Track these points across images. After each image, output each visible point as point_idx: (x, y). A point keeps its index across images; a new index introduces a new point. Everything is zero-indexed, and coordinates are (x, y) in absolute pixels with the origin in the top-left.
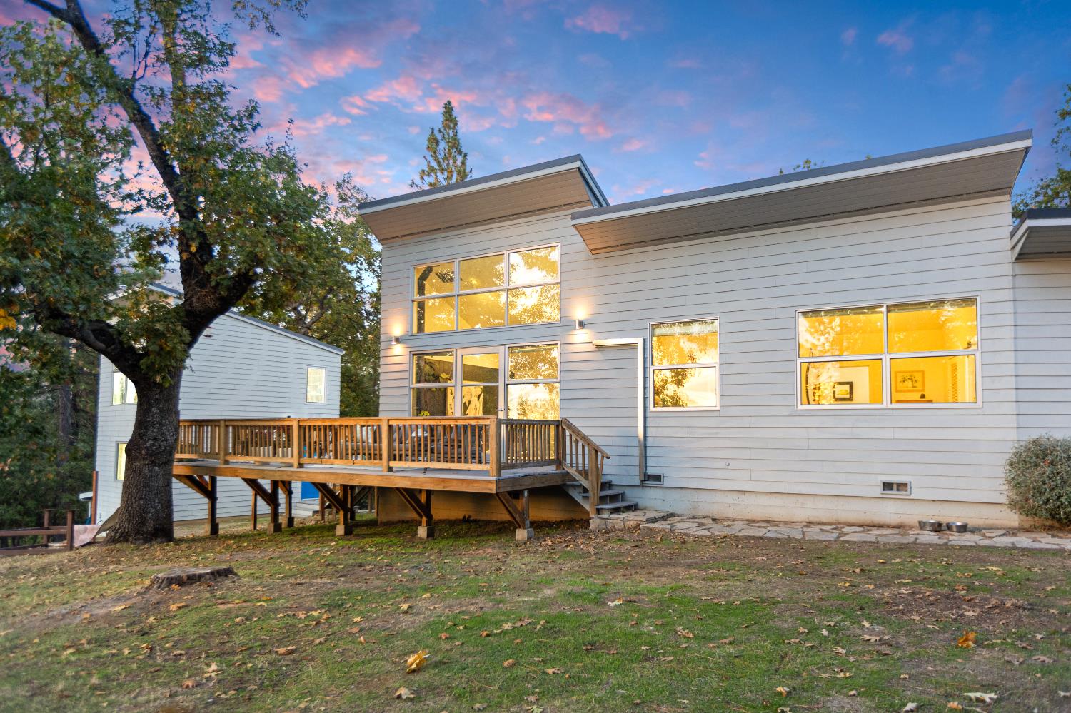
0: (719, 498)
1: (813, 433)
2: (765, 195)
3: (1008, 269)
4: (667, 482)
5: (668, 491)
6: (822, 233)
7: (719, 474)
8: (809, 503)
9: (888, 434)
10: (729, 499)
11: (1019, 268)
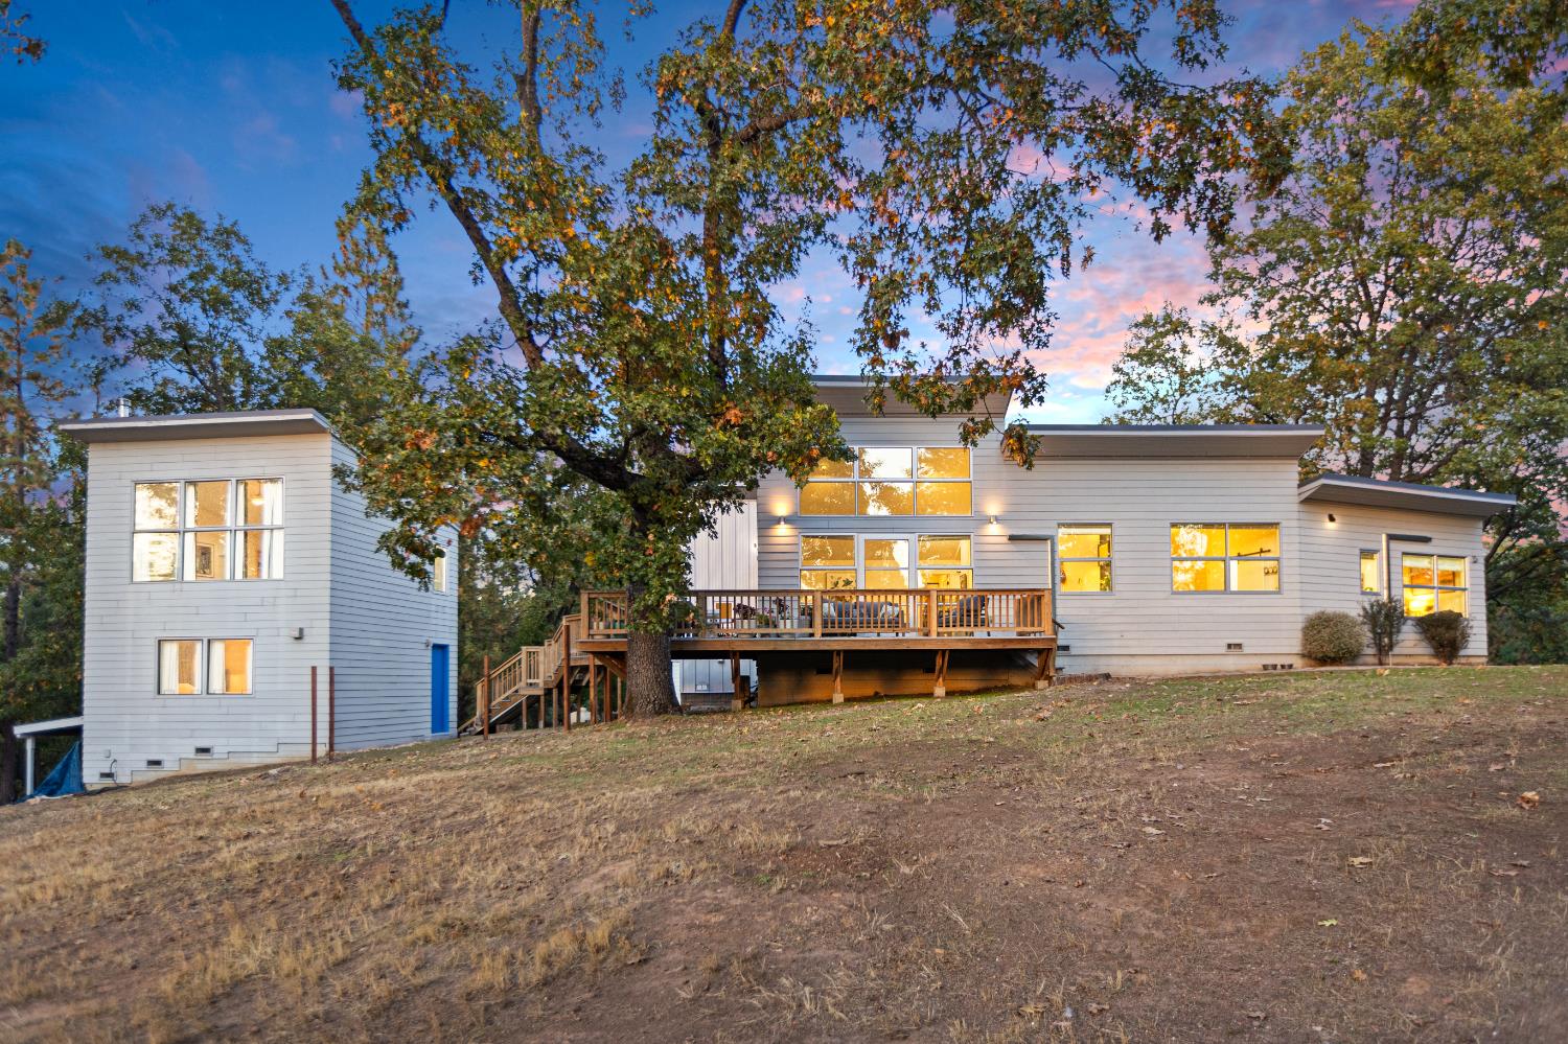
0: (1115, 661)
1: (1182, 611)
2: (1167, 438)
3: (1296, 507)
4: (1073, 651)
5: (1079, 660)
6: (1187, 468)
7: (1116, 643)
8: (1179, 660)
9: (1230, 611)
10: (1123, 661)
11: (1302, 508)
